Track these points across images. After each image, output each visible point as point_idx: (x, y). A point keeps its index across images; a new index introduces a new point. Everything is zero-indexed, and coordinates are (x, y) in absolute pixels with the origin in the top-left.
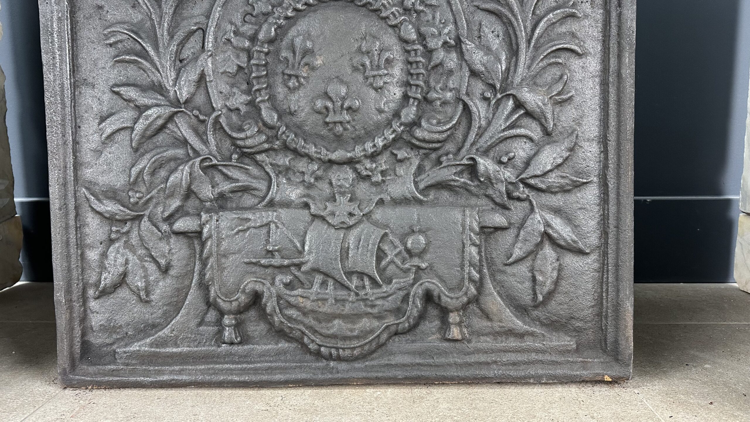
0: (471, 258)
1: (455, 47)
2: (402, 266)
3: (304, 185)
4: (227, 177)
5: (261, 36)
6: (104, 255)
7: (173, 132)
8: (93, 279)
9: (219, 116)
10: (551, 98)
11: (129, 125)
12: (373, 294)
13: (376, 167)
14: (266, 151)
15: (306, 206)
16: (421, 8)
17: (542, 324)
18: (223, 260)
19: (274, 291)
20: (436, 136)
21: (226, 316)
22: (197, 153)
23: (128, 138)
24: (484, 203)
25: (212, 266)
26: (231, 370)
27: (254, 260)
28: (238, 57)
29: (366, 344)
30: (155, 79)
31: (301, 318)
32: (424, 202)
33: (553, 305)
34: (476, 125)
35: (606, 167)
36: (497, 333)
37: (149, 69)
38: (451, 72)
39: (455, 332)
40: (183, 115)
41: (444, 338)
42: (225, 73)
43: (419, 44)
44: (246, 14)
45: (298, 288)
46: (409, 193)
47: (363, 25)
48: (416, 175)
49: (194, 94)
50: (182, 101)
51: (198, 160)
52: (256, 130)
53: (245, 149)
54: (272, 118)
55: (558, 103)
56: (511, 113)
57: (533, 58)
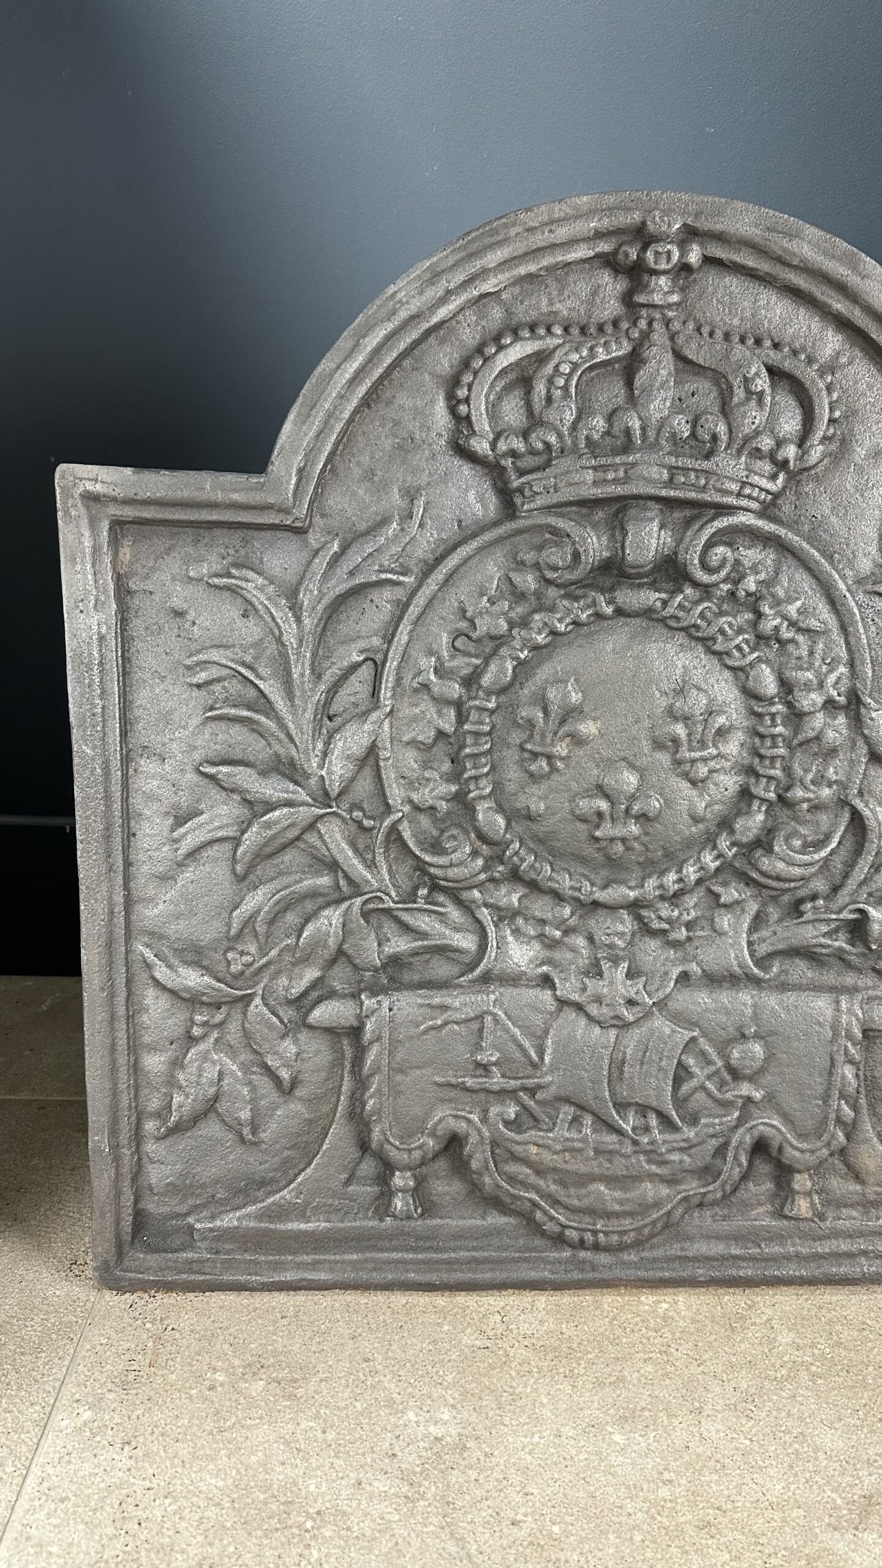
0: (844, 1085)
1: (848, 707)
2: (719, 1095)
3: (542, 942)
4: (406, 928)
5: (486, 680)
6: (177, 1063)
7: (312, 847)
8: (154, 1103)
9: (400, 820)
11: (231, 834)
12: (664, 1142)
13: (681, 914)
14: (480, 886)
15: (546, 981)
16: (790, 635)
18: (399, 1078)
19: (487, 1134)
20: (797, 871)
21: (397, 1173)
22: (356, 888)
23: (229, 855)
24: (870, 984)
25: (379, 1090)
26: (404, 1262)
27: (453, 1080)
28: (440, 713)
29: (645, 1226)
30: (281, 751)
31: (533, 1179)
32: (765, 981)
34: (872, 847)
36: (872, 1202)
37: (273, 735)
38: (833, 752)
39: (803, 1206)
40: (334, 819)
41: (780, 1214)
42: (413, 743)
43: (780, 702)
44: (459, 634)
45: (528, 1128)
46: (740, 966)
47: (680, 666)
48: (752, 929)
49: (353, 779)
50: (334, 794)
51: (358, 901)
52: (468, 850)
53: (442, 883)
54: (493, 824)
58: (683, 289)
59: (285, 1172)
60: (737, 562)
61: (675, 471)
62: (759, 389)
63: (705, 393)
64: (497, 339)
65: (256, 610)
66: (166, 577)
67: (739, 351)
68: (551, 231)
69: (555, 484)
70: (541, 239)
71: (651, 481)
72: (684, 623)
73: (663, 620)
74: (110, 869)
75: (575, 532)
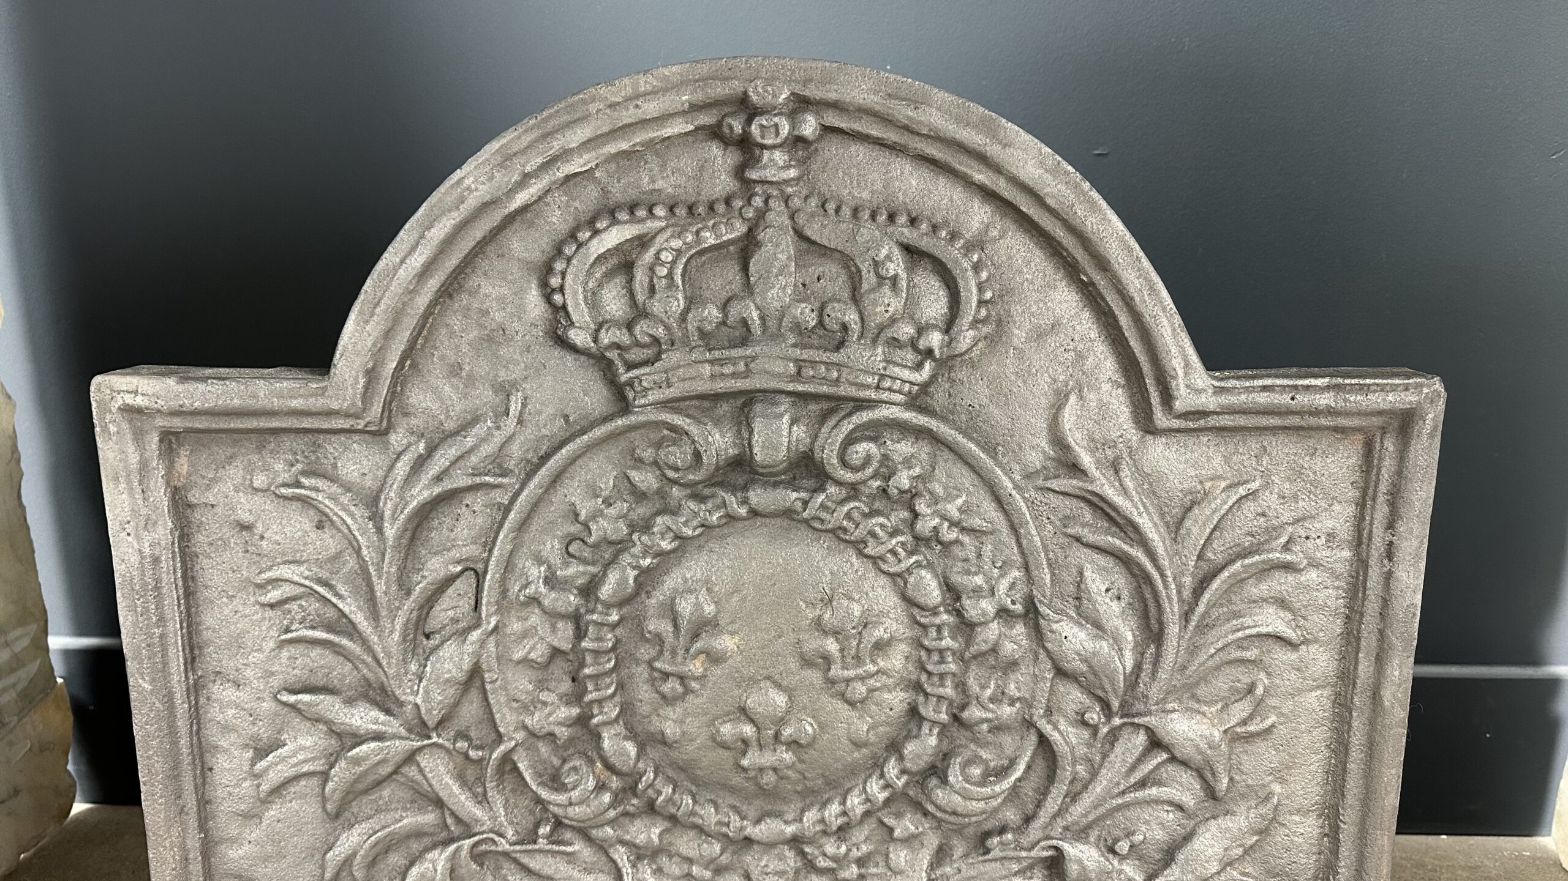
1: (1025, 615)
4: (529, 872)
5: (606, 591)
7: (413, 781)
9: (512, 750)
10: (1225, 732)
11: (319, 768)
13: (849, 850)
14: (611, 822)
16: (953, 535)
20: (977, 802)
22: (467, 829)
23: (318, 791)
28: (554, 629)
30: (369, 675)
34: (1065, 772)
37: (357, 658)
38: (1012, 665)
40: (435, 751)
42: (525, 661)
43: (947, 612)
44: (570, 540)
47: (827, 572)
48: (932, 867)
49: (457, 704)
50: (431, 723)
51: (467, 843)
52: (591, 784)
53: (566, 821)
54: (624, 753)
55: (1237, 738)
56: (1140, 760)
57: (1194, 650)
58: (802, 162)
60: (885, 457)
61: (801, 363)
62: (892, 273)
63: (832, 278)
64: (591, 222)
65: (330, 521)
66: (228, 487)
67: (867, 232)
68: (637, 106)
69: (668, 379)
70: (628, 116)
71: (778, 375)
72: (830, 526)
73: (806, 521)
74: (181, 812)
75: (694, 430)
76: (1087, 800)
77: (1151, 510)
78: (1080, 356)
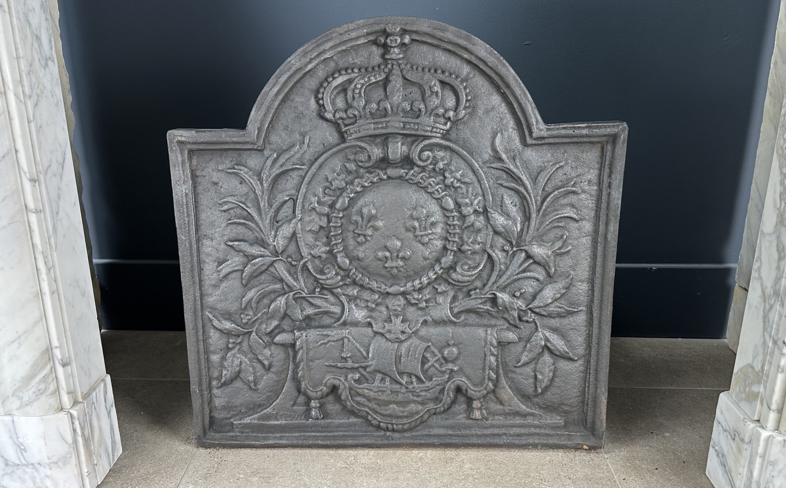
0: (490, 364)
1: (483, 213)
2: (440, 369)
3: (368, 309)
4: (312, 304)
5: (338, 206)
6: (224, 358)
7: (273, 273)
8: (216, 374)
9: (307, 261)
10: (553, 252)
11: (240, 268)
12: (419, 387)
13: (422, 297)
14: (340, 287)
15: (370, 325)
16: (458, 185)
17: (540, 407)
18: (311, 363)
19: (347, 385)
20: (468, 278)
21: (312, 401)
22: (291, 289)
23: (240, 277)
24: (502, 324)
25: (303, 368)
26: (317, 436)
27: (333, 364)
28: (320, 220)
29: (413, 422)
30: (258, 235)
31: (366, 403)
32: (457, 323)
33: (548, 395)
34: (497, 268)
35: (592, 301)
36: (508, 414)
37: (254, 229)
38: (479, 231)
39: (477, 414)
40: (280, 262)
41: (469, 418)
42: (310, 231)
43: (456, 212)
44: (326, 188)
45: (364, 383)
46: (446, 317)
47: (414, 198)
48: (451, 303)
49: (287, 246)
50: (279, 252)
51: (292, 294)
52: (334, 273)
53: (325, 286)
54: (345, 262)
55: (558, 254)
56: (523, 262)
57: (541, 223)
58: (405, 52)
59: (268, 401)
60: (434, 157)
61: (405, 123)
62: (436, 90)
63: (415, 93)
64: (333, 75)
65: (245, 181)
66: (210, 170)
67: (427, 76)
68: (349, 34)
69: (359, 130)
70: (346, 37)
71: (397, 128)
72: (415, 182)
73: (407, 180)
74: (194, 283)
75: (368, 148)
76: (504, 277)
77: (526, 173)
78: (502, 119)
